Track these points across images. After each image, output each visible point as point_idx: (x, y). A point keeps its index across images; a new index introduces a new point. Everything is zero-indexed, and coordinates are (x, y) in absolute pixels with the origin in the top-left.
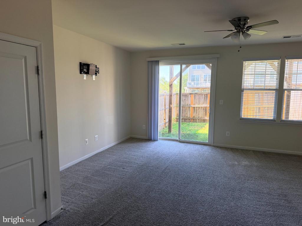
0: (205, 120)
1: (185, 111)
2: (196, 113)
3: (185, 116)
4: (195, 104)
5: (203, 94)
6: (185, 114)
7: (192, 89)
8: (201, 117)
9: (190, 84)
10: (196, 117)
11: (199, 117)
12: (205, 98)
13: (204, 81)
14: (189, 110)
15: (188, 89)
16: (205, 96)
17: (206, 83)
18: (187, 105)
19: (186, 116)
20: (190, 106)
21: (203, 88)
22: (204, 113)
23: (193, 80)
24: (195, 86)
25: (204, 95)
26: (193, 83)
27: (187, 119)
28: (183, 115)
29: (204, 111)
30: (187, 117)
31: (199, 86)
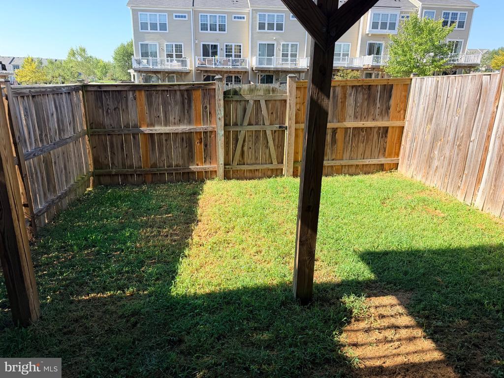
0: (188, 173)
1: (122, 148)
2: (161, 152)
3: (124, 165)
4: (152, 125)
5: (176, 88)
6: (123, 158)
7: (145, 74)
8: (177, 166)
9: (139, 62)
10: (162, 165)
11: (170, 166)
12: (183, 103)
13: (167, 57)
14: (137, 145)
15: (136, 74)
16: (182, 96)
17: (172, 61)
18: (127, 126)
19: (128, 163)
20: (135, 131)
21: (167, 72)
22: (186, 151)
23: (145, 54)
24: (151, 67)
25: (178, 93)
26: (145, 61)
27: (131, 175)
28: (116, 162)
29: (185, 145)
30: (131, 166)
31: (159, 67)
